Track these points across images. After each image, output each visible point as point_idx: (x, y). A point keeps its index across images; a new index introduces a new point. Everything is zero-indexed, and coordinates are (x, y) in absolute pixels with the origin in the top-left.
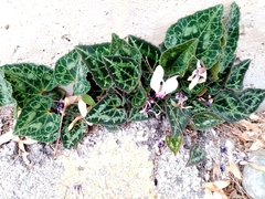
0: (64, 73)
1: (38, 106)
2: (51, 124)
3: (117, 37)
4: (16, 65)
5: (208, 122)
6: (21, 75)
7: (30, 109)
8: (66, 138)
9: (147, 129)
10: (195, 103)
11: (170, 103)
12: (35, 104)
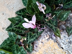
0: (13, 36)
1: (15, 48)
2: (22, 50)
3: (10, 18)
4: (3, 43)
5: (65, 15)
6: (5, 44)
7: (14, 51)
8: (29, 50)
9: (46, 34)
10: (55, 12)
11: (46, 21)
12: (14, 48)
